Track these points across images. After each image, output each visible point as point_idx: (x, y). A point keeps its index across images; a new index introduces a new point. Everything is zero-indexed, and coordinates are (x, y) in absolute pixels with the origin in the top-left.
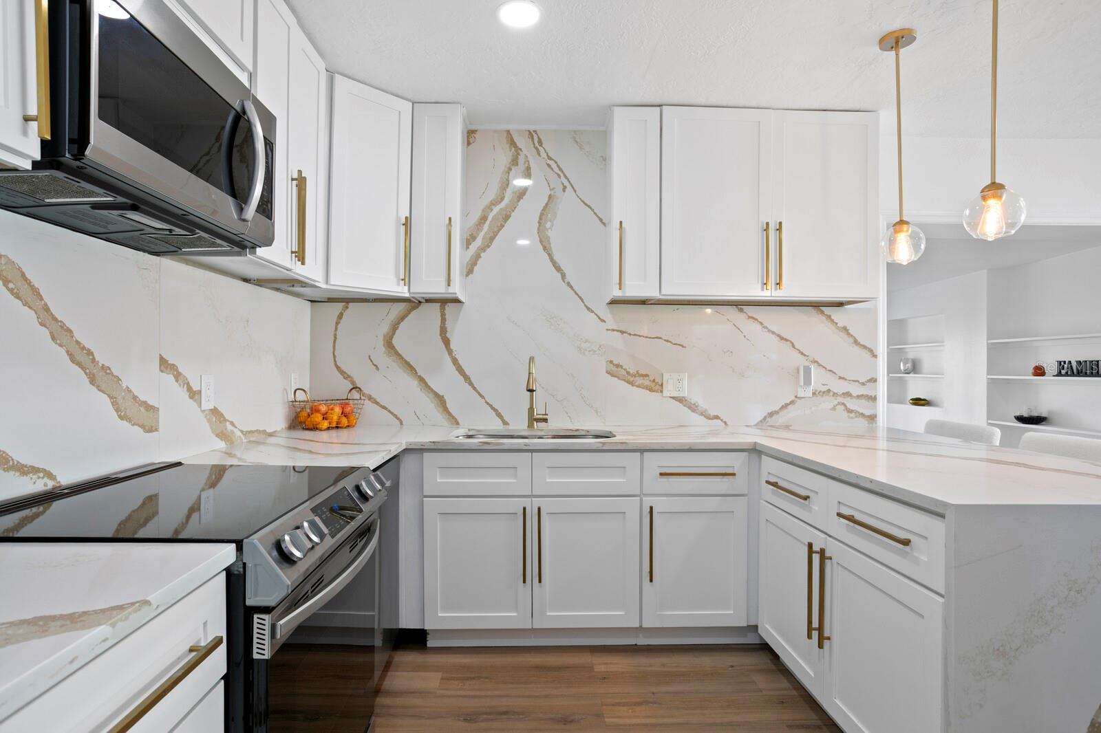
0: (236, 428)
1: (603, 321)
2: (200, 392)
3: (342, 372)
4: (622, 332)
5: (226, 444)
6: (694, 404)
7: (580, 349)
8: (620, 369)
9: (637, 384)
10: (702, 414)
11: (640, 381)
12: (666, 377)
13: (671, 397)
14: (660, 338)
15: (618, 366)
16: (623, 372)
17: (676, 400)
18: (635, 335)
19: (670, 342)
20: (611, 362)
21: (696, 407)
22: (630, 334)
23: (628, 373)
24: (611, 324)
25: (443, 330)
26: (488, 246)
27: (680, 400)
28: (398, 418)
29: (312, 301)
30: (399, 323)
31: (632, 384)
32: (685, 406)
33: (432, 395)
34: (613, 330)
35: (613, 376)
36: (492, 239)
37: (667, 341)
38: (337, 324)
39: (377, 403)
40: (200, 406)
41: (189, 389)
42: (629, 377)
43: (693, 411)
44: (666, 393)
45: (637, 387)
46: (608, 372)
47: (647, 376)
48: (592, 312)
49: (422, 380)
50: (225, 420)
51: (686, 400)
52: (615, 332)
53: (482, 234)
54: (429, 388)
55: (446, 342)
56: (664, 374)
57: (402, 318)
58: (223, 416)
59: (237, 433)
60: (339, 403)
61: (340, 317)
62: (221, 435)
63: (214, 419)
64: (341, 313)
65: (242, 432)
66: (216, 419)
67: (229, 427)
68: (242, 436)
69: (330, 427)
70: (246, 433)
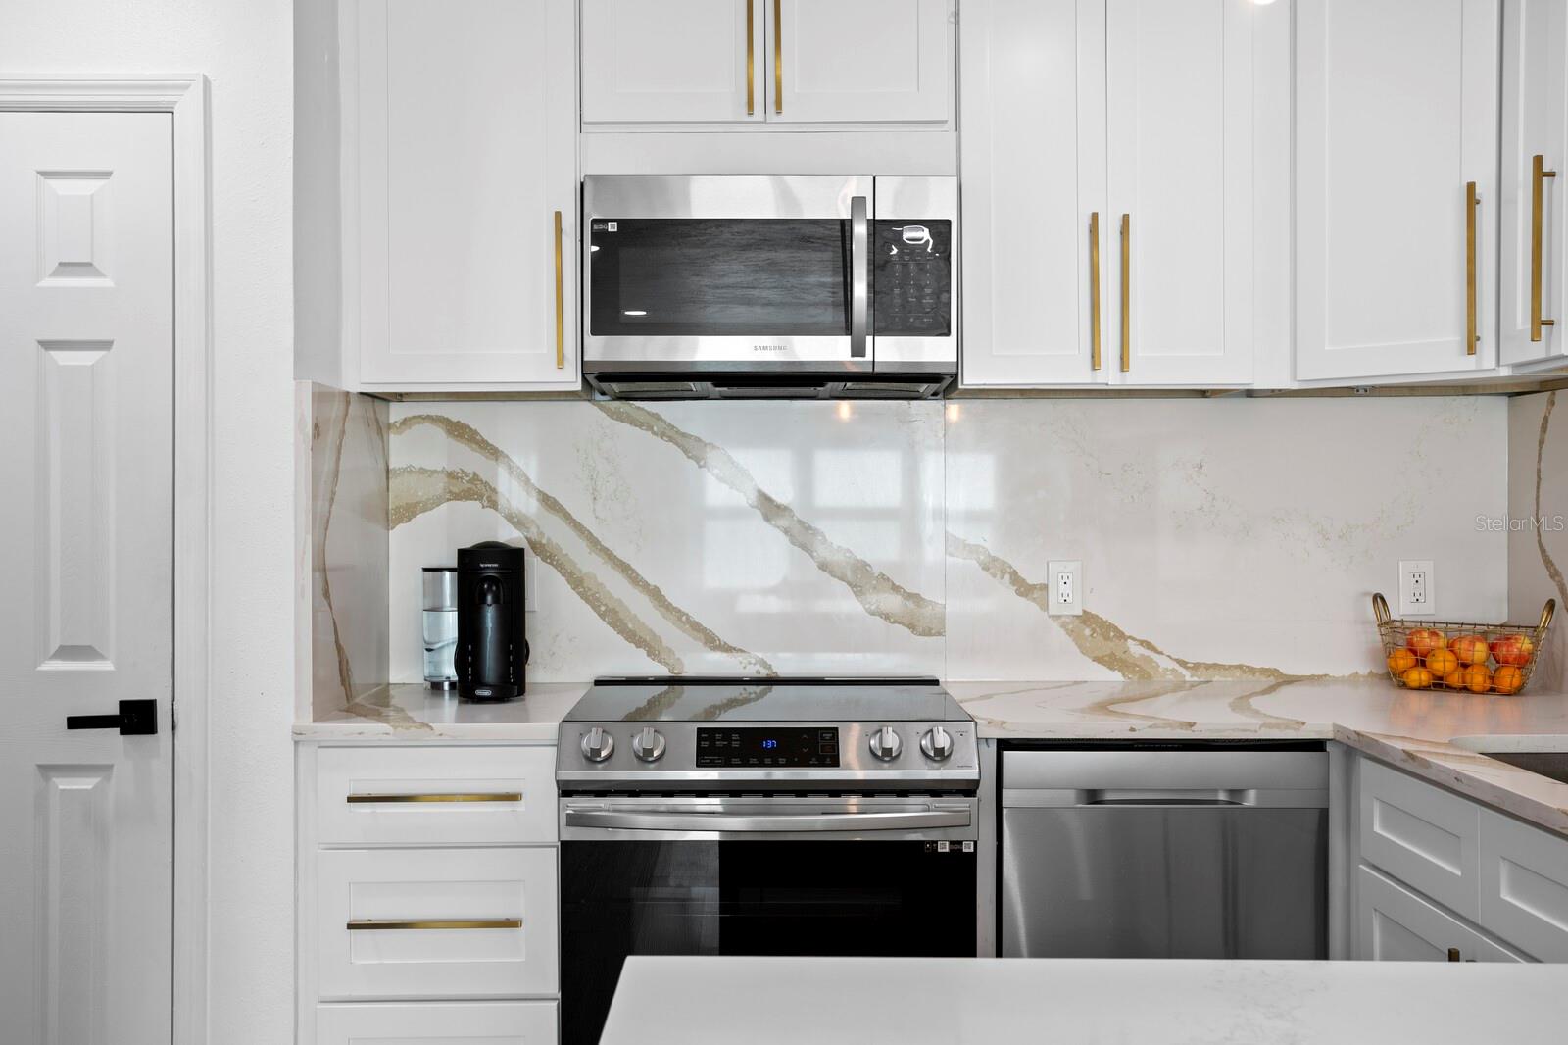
0: (1161, 653)
2: (1045, 588)
3: (1548, 563)
5: (1124, 675)
29: (1511, 395)
38: (1541, 443)
40: (1045, 606)
41: (1016, 580)
50: (1121, 636)
58: (1116, 629)
59: (1164, 663)
60: (1482, 633)
61: (1544, 428)
62: (1111, 661)
63: (1087, 632)
64: (1546, 419)
65: (1183, 663)
66: (1094, 631)
67: (1136, 650)
68: (1181, 670)
69: (1439, 685)
70: (1197, 666)
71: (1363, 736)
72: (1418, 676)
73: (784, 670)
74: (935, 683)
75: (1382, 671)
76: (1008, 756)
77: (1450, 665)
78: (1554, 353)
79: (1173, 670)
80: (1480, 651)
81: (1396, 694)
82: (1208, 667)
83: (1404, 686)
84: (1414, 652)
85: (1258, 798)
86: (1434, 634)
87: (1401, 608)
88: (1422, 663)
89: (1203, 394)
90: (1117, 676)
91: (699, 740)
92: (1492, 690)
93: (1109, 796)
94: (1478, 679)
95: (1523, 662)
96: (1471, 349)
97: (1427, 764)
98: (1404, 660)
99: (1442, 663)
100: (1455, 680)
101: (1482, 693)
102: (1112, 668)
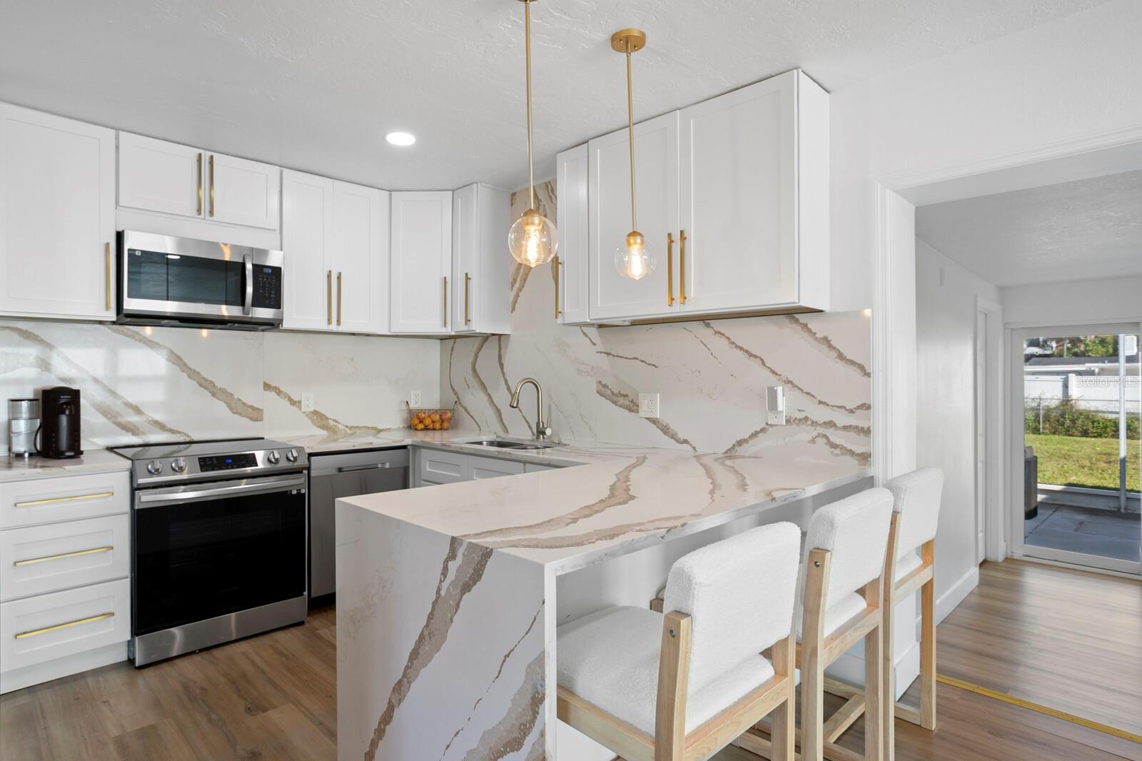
0: (340, 423)
1: (594, 344)
2: (300, 402)
3: (454, 390)
4: (608, 354)
5: (328, 431)
6: (666, 426)
7: (578, 369)
8: (606, 389)
9: (619, 404)
10: (672, 437)
11: (621, 400)
13: (646, 418)
14: (637, 359)
15: (605, 386)
16: (609, 392)
17: (651, 421)
18: (617, 356)
19: (645, 362)
20: (600, 382)
21: (668, 429)
22: (614, 356)
23: (613, 392)
24: (600, 347)
25: (500, 357)
26: (523, 287)
27: (654, 421)
28: (478, 425)
29: (439, 340)
30: (478, 353)
31: (615, 403)
32: (658, 427)
33: (494, 408)
34: (602, 352)
35: (602, 395)
36: (525, 280)
37: (643, 361)
38: (451, 354)
39: (468, 413)
40: (300, 409)
41: (290, 400)
42: (614, 397)
43: (665, 433)
44: (641, 414)
45: (620, 406)
46: (598, 392)
47: (627, 396)
48: (587, 336)
49: (489, 396)
50: (327, 418)
51: (659, 422)
52: (603, 354)
53: (520, 277)
54: (493, 402)
55: (502, 366)
56: (640, 394)
57: (480, 349)
58: (325, 416)
59: (341, 427)
60: (436, 411)
61: (452, 350)
62: (323, 427)
63: (315, 417)
64: (453, 347)
65: (347, 427)
66: (317, 417)
67: (332, 423)
68: (346, 429)
69: (426, 428)
70: (352, 427)
72: (421, 426)
73: (196, 438)
74: (263, 438)
75: (406, 426)
76: (313, 459)
77: (430, 422)
78: (470, 329)
79: (344, 430)
80: (437, 418)
81: (414, 432)
82: (355, 427)
83: (416, 429)
84: (419, 418)
85: (390, 465)
86: (424, 413)
87: (413, 406)
88: (421, 422)
89: (353, 334)
90: (325, 433)
91: (200, 462)
92: (442, 429)
93: (345, 470)
94: (438, 426)
95: (450, 419)
96: (445, 326)
97: (450, 446)
98: (416, 421)
99: (428, 422)
100: (431, 426)
101: (439, 430)
102: (323, 429)
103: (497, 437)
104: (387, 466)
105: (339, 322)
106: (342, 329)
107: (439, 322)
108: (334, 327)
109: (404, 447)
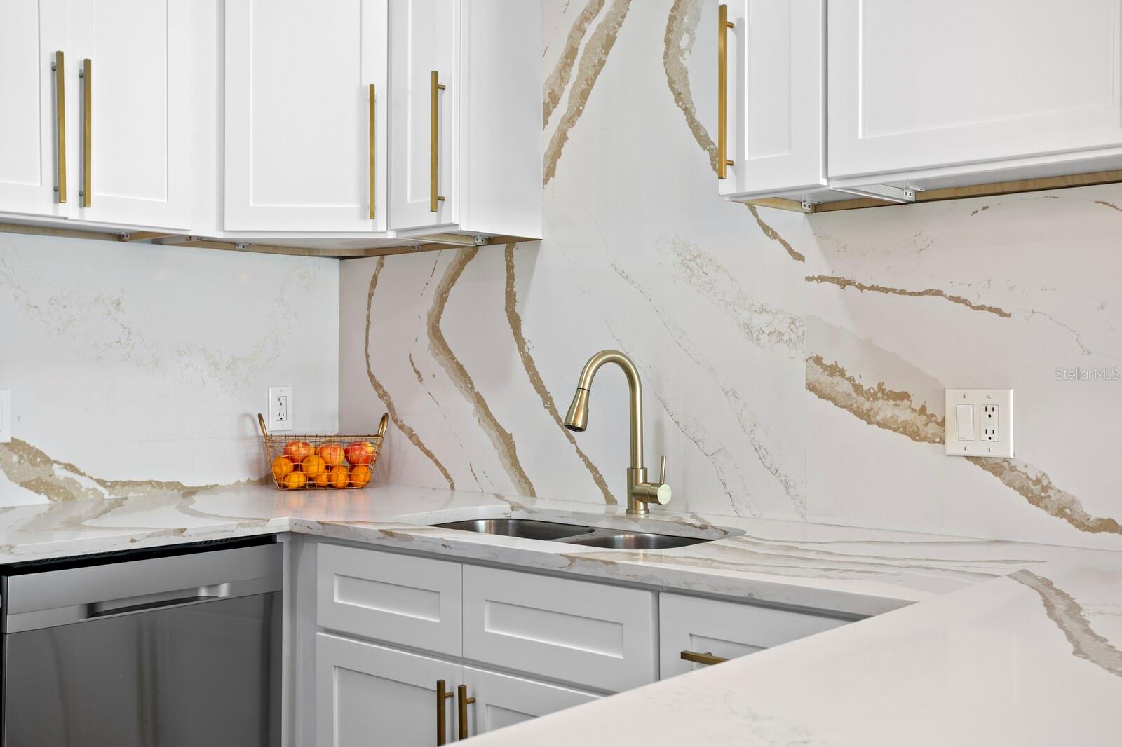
0: (83, 474)
1: (799, 257)
3: (377, 386)
4: (843, 283)
5: (49, 498)
6: (1038, 481)
7: (749, 328)
8: (837, 379)
9: (879, 418)
10: (1060, 513)
11: (886, 409)
12: (952, 398)
13: (968, 458)
14: (938, 293)
15: (834, 370)
16: (845, 387)
17: (983, 467)
18: (873, 288)
19: (965, 302)
20: (818, 360)
21: (1045, 489)
22: (861, 287)
23: (858, 388)
24: (817, 264)
25: (511, 298)
26: (579, 113)
27: (996, 467)
28: (448, 477)
29: (342, 258)
30: (448, 290)
31: (866, 416)
32: (1009, 484)
33: (494, 433)
34: (822, 279)
35: (822, 395)
36: (585, 95)
37: (957, 300)
38: (371, 295)
39: (420, 445)
42: (861, 399)
43: (1035, 500)
44: (953, 446)
45: (880, 425)
46: (811, 387)
47: (904, 396)
48: (775, 236)
49: (480, 401)
50: (48, 461)
51: (1013, 469)
52: (826, 284)
53: (568, 88)
54: (489, 415)
55: (515, 322)
56: (947, 390)
57: (452, 280)
58: (42, 454)
59: (86, 483)
60: (329, 441)
61: (374, 283)
62: (36, 486)
63: (15, 459)
64: (375, 277)
65: (102, 482)
66: (21, 457)
67: (60, 473)
68: (101, 489)
69: (311, 485)
70: (114, 484)
71: (328, 524)
72: (297, 479)
75: (255, 478)
76: (9, 581)
77: (322, 468)
78: (444, 222)
79: (94, 490)
80: (339, 457)
81: (279, 495)
82: (124, 484)
83: (285, 487)
84: (293, 460)
85: (231, 589)
86: (306, 444)
87: (273, 426)
88: (297, 468)
89: (119, 237)
90: (42, 500)
92: (350, 485)
93: (105, 608)
94: (341, 477)
95: (369, 460)
96: (372, 217)
97: (409, 538)
98: (286, 467)
99: (315, 467)
100: (323, 480)
101: (343, 488)
102: (38, 492)
103: (512, 509)
104: (223, 591)
105: (85, 197)
106: (94, 216)
107: (353, 205)
108: (70, 212)
109: (268, 539)
